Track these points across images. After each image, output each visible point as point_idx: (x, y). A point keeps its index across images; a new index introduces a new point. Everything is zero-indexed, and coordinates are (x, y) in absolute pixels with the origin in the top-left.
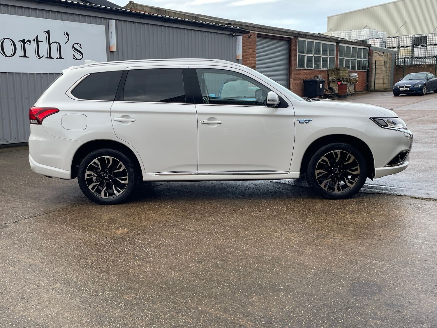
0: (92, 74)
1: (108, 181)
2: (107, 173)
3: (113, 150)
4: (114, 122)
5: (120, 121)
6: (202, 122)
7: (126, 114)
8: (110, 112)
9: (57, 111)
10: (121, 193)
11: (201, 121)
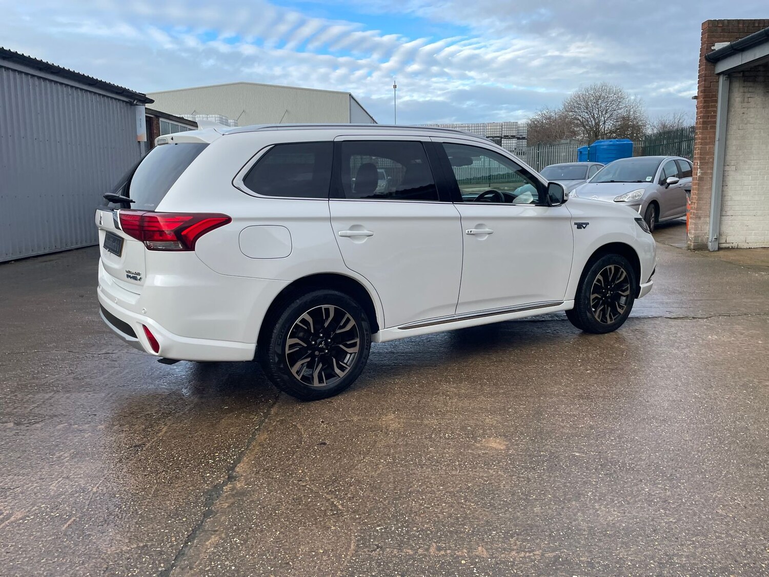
0: (276, 145)
1: (323, 353)
2: (321, 338)
3: (336, 293)
4: (339, 239)
5: (349, 237)
6: (470, 233)
7: (356, 222)
8: (330, 219)
9: (225, 220)
10: (347, 371)
11: (467, 231)
